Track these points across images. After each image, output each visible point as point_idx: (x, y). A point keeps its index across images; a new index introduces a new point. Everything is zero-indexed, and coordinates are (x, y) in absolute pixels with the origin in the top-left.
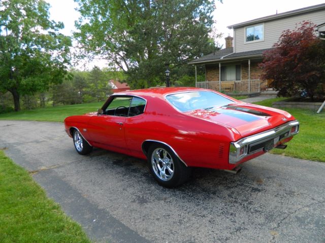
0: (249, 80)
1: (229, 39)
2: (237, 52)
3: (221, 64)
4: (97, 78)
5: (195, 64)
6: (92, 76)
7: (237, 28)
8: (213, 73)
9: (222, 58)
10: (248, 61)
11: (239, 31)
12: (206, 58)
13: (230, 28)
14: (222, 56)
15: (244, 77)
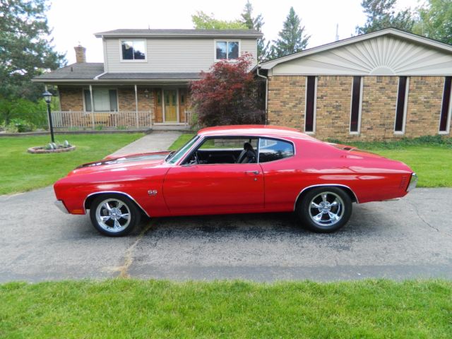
0: (137, 112)
1: (80, 51)
2: (110, 72)
5: (46, 83)
7: (108, 38)
9: (96, 78)
10: (133, 86)
13: (98, 36)
15: (122, 107)
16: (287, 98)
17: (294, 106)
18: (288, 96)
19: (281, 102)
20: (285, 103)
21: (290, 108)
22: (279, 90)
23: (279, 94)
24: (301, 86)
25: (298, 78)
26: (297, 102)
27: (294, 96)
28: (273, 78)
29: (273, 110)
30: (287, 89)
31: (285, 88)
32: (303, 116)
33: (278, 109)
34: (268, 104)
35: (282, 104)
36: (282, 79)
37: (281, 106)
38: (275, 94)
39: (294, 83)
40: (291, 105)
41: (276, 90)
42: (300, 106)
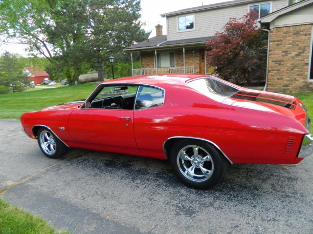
0: (184, 67)
1: (159, 28)
2: (170, 40)
3: (157, 51)
4: (10, 65)
5: (131, 51)
6: (4, 63)
7: (169, 16)
8: (148, 61)
9: (158, 45)
10: (182, 49)
11: (171, 19)
12: (141, 45)
13: (163, 16)
14: (159, 43)
15: (178, 64)
16: (289, 48)
17: (297, 55)
18: (291, 46)
19: (283, 52)
20: (286, 53)
21: (293, 57)
22: (281, 41)
23: (281, 45)
24: (306, 35)
25: (303, 28)
26: (300, 51)
27: (298, 45)
28: (275, 30)
29: (275, 60)
30: (290, 39)
31: (288, 38)
32: (307, 64)
33: (279, 59)
34: (269, 55)
35: (284, 54)
36: (285, 30)
37: (283, 56)
38: (277, 45)
39: (298, 33)
40: (293, 54)
41: (278, 41)
42: (304, 54)
